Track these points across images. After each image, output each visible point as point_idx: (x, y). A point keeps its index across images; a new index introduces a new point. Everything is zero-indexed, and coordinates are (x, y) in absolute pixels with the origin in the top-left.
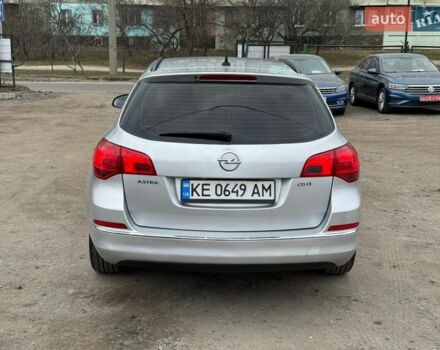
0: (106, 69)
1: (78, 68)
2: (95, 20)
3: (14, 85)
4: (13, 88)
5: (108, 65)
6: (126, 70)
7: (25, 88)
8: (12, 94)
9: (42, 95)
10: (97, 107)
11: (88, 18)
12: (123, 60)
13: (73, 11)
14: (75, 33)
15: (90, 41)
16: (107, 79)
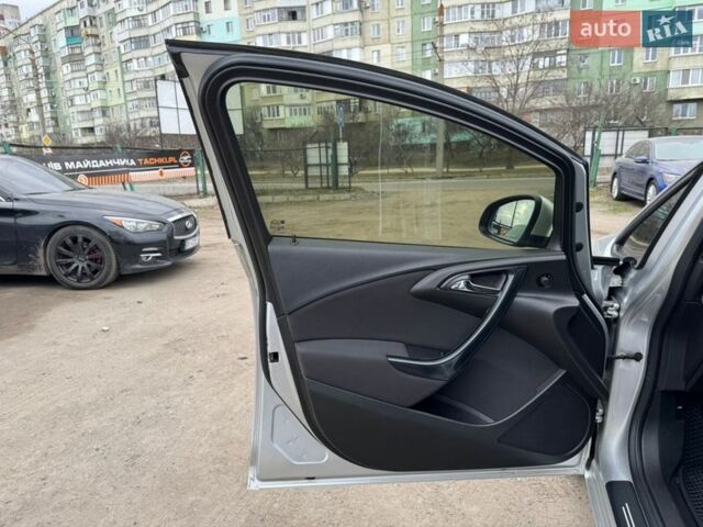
0: (433, 170)
1: (409, 170)
2: (424, 130)
3: (350, 187)
4: (349, 189)
5: (435, 167)
6: (451, 170)
7: (361, 189)
8: (347, 195)
9: (375, 195)
10: (427, 206)
11: (419, 128)
12: (448, 162)
13: (407, 123)
14: (407, 142)
15: (419, 148)
16: (433, 178)
